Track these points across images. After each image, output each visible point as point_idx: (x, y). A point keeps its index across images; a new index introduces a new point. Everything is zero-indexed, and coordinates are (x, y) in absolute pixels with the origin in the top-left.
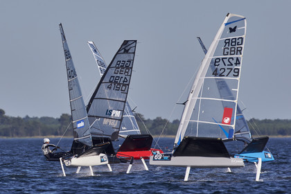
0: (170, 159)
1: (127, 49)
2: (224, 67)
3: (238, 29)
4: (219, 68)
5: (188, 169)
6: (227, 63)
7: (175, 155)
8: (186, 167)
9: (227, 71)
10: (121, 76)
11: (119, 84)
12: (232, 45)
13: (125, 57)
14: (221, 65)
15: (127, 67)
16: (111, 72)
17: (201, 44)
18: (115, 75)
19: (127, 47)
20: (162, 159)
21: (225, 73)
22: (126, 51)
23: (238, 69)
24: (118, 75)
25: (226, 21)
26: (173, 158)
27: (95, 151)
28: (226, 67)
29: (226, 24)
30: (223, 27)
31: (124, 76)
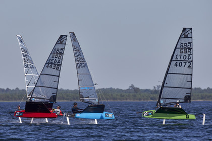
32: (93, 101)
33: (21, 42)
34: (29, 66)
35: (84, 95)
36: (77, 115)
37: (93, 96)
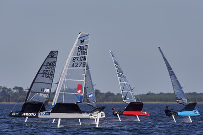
0: (49, 114)
1: (53, 55)
2: (77, 62)
3: (85, 41)
4: (75, 62)
5: (60, 120)
6: (79, 60)
7: (52, 112)
8: (58, 119)
9: (79, 64)
10: (49, 70)
11: (48, 74)
12: (82, 50)
13: (51, 60)
14: (76, 61)
15: (53, 65)
16: (44, 68)
17: (161, 51)
18: (46, 70)
19: (53, 54)
20: (45, 114)
21: (78, 66)
22: (52, 57)
23: (85, 63)
24: (48, 69)
25: (79, 37)
26: (51, 114)
27: (98, 110)
28: (79, 62)
29: (79, 38)
30: (77, 39)
31: (51, 70)
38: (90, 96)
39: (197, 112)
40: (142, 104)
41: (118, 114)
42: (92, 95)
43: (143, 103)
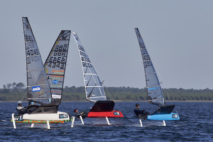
32: (160, 102)
33: (77, 39)
34: (87, 65)
35: (152, 96)
36: (149, 117)
37: (160, 97)
38: (34, 90)
39: (176, 116)
40: (113, 103)
41: (81, 117)
42: (38, 89)
43: (114, 101)
